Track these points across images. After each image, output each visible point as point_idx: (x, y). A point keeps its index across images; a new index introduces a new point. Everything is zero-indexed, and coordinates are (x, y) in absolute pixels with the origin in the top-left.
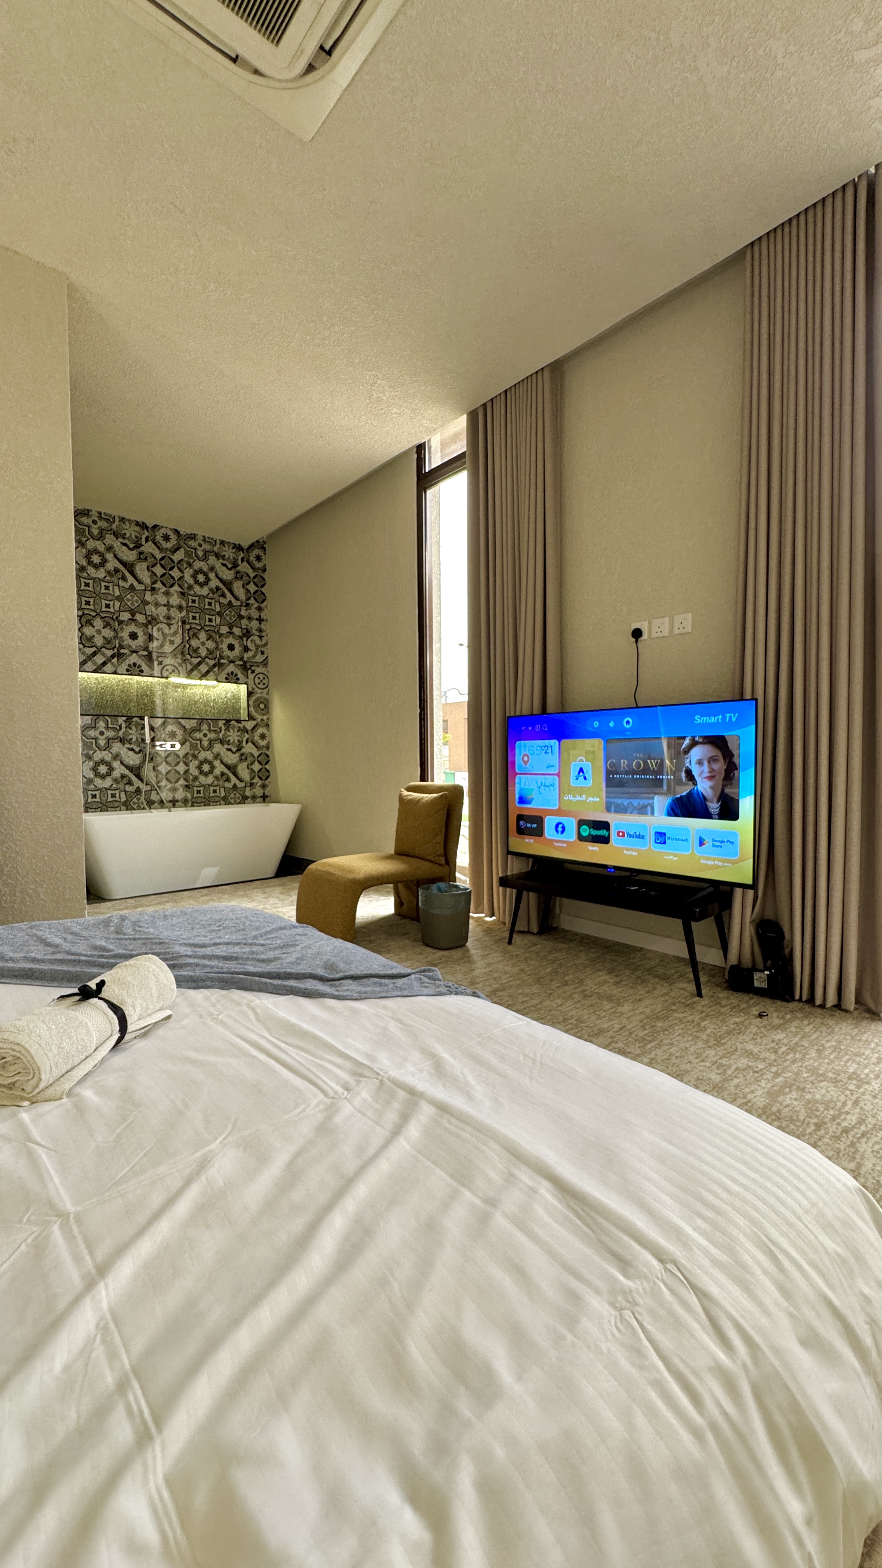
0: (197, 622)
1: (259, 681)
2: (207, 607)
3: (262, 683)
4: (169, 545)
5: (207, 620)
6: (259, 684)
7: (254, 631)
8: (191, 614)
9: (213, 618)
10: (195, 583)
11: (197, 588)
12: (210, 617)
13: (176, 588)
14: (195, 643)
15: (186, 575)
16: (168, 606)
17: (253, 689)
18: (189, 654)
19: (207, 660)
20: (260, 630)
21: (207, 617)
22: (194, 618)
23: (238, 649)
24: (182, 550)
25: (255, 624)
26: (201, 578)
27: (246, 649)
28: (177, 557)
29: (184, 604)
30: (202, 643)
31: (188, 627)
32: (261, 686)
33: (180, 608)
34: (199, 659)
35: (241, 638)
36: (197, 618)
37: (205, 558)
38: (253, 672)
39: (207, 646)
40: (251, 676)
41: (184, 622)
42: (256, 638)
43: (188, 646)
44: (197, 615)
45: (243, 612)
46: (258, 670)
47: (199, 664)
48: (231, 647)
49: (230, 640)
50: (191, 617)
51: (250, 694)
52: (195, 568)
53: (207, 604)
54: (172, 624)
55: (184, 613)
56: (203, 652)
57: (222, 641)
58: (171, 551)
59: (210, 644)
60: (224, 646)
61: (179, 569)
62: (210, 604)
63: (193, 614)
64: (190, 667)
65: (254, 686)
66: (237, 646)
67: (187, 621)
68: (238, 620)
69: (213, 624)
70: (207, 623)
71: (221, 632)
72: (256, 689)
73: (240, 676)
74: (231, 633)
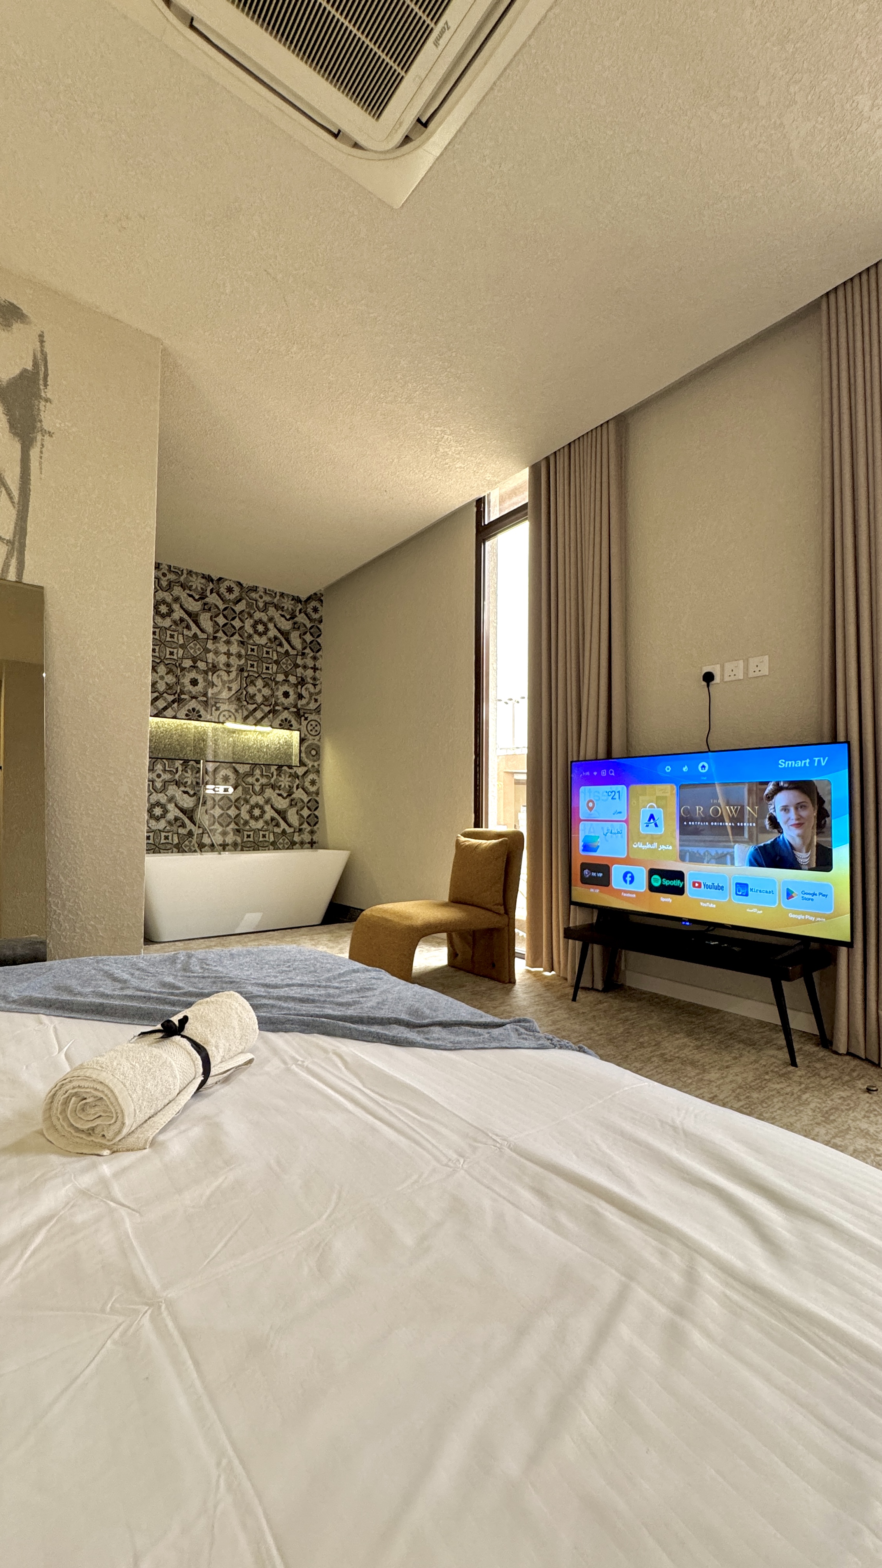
0: (255, 669)
1: (311, 728)
2: (265, 655)
3: (314, 731)
4: (232, 597)
5: (265, 668)
6: (311, 730)
7: (309, 680)
8: (249, 662)
9: (270, 666)
10: (255, 633)
11: (256, 637)
12: (268, 665)
13: (237, 637)
14: (251, 690)
15: (246, 625)
16: (228, 654)
17: (305, 735)
18: (246, 700)
19: (262, 706)
20: (314, 679)
21: (265, 665)
22: (252, 666)
23: (292, 696)
24: (244, 602)
25: (309, 673)
26: (260, 628)
27: (300, 697)
28: (238, 608)
29: (243, 652)
30: (259, 690)
31: (246, 674)
32: (313, 733)
33: (239, 656)
34: (255, 706)
35: (296, 686)
36: (255, 666)
37: (265, 610)
38: (306, 719)
39: (263, 692)
40: (304, 723)
41: (242, 670)
42: (310, 686)
43: (245, 693)
44: (255, 663)
45: (299, 661)
46: (311, 717)
47: (255, 710)
48: (286, 695)
49: (285, 688)
50: (249, 665)
51: (302, 740)
52: (256, 618)
53: (265, 652)
54: (231, 672)
55: (243, 661)
56: (259, 699)
57: (278, 689)
58: (233, 602)
59: (266, 692)
60: (279, 694)
61: (240, 619)
62: (268, 653)
63: (251, 662)
64: (246, 713)
65: (307, 733)
66: (291, 693)
67: (245, 669)
68: (294, 669)
69: (270, 672)
70: (264, 671)
71: (277, 679)
72: (308, 735)
73: (293, 722)
74: (286, 681)
